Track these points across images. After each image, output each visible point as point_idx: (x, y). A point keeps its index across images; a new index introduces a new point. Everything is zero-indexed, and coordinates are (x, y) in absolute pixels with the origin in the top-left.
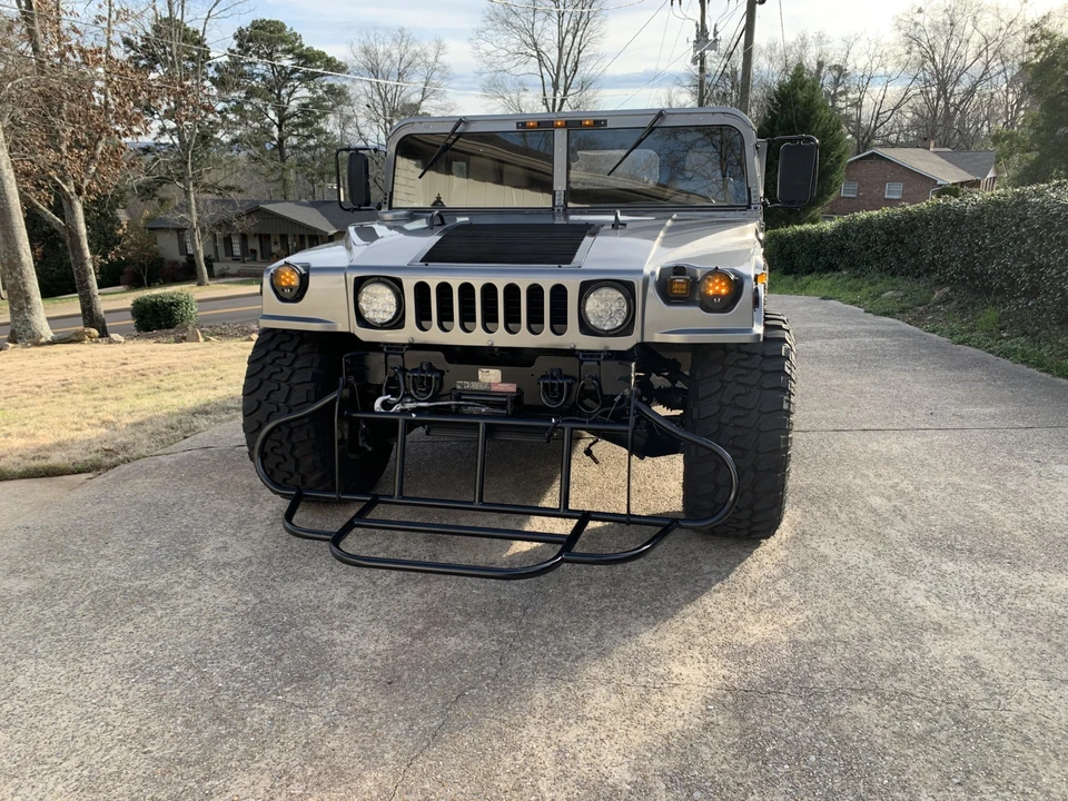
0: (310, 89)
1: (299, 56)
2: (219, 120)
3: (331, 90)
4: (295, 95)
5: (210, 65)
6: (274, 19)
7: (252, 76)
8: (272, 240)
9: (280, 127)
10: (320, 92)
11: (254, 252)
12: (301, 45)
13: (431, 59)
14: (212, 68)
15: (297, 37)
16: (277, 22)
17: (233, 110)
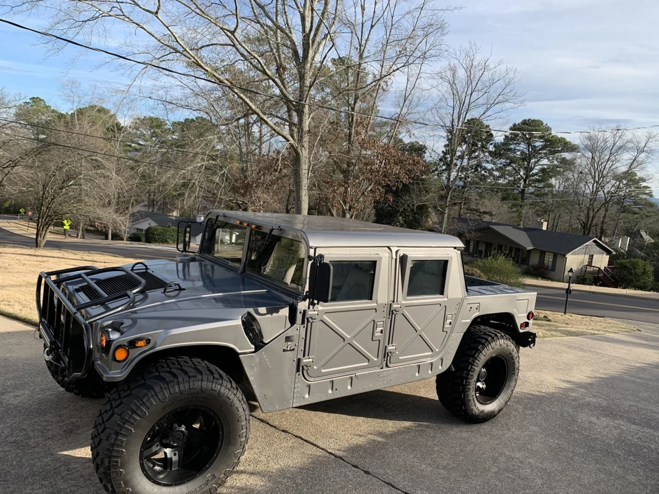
0: (549, 160)
1: (547, 141)
2: (487, 174)
3: (564, 161)
4: (540, 163)
5: (491, 144)
6: (536, 119)
7: (514, 151)
8: (493, 247)
9: (525, 181)
10: (556, 163)
11: (481, 252)
12: (550, 134)
13: (642, 145)
14: (492, 146)
15: (548, 129)
16: (538, 121)
17: (497, 170)
